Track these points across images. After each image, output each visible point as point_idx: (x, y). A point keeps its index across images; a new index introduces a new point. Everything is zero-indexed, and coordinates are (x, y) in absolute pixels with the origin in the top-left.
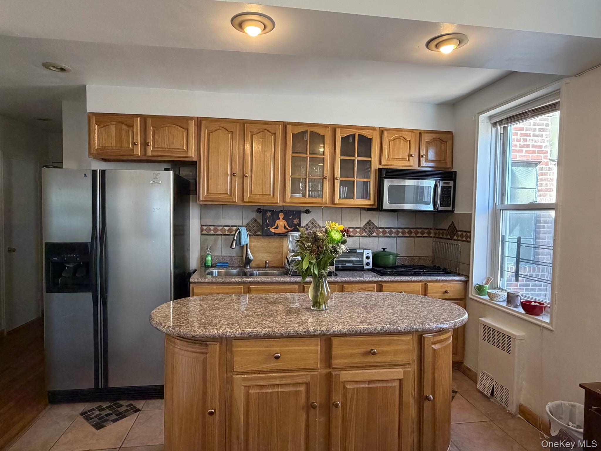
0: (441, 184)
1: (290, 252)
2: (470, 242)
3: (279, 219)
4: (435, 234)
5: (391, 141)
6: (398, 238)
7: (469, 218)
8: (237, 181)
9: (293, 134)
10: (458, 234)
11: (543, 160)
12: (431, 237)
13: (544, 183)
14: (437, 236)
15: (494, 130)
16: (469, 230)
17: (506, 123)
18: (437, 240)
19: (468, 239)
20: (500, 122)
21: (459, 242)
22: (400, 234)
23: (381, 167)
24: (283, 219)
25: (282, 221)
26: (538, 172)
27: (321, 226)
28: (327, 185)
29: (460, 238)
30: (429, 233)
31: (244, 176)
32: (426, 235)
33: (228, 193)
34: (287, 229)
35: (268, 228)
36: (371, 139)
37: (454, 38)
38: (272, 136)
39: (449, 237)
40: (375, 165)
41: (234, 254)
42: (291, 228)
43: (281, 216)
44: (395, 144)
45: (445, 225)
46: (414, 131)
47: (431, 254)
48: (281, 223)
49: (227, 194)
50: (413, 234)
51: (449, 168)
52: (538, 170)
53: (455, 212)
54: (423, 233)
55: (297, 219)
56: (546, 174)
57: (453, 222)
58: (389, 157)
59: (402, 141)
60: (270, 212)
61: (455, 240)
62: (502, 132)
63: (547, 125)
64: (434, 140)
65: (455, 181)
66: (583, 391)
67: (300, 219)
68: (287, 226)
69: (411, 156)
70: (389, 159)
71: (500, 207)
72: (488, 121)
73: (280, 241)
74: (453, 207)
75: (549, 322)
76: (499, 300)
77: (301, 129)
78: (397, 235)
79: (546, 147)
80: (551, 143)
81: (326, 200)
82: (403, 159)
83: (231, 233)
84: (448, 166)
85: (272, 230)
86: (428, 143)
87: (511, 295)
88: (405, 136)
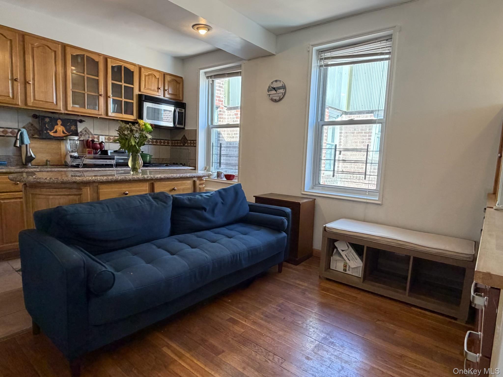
0: (178, 110)
1: (69, 152)
2: (196, 146)
3: (57, 124)
4: (172, 143)
5: (147, 76)
6: (149, 145)
7: (195, 132)
8: (19, 87)
9: (72, 55)
10: (188, 142)
11: (221, 106)
12: (169, 146)
13: (221, 120)
14: (173, 145)
15: (207, 80)
16: (195, 139)
17: (214, 78)
18: (174, 147)
19: (195, 145)
20: (211, 77)
21: (189, 147)
22: (150, 143)
23: (140, 93)
24: (61, 125)
25: (60, 127)
26: (218, 113)
27: (93, 133)
28: (102, 100)
29: (189, 145)
30: (168, 143)
31: (26, 83)
32: (166, 144)
33: (11, 96)
34: (65, 133)
35: (47, 132)
36: (133, 72)
37: (207, 28)
38: (52, 52)
39: (182, 145)
40: (136, 92)
41: (11, 154)
42: (69, 133)
43: (59, 122)
44: (149, 79)
45: (180, 137)
46: (161, 72)
47: (169, 157)
48: (60, 129)
49: (9, 96)
50: (158, 144)
51: (181, 100)
52: (218, 112)
53: (186, 128)
54: (164, 143)
55: (74, 126)
56: (222, 115)
57: (184, 135)
58: (145, 87)
59: (154, 78)
60: (48, 118)
61: (186, 146)
62: (211, 83)
63: (223, 84)
64: (173, 80)
65: (185, 109)
66: (255, 198)
67: (76, 126)
68: (65, 131)
69: (160, 89)
70: (145, 88)
71: (211, 126)
72: (204, 75)
73: (58, 143)
74: (185, 126)
75: (237, 181)
76: (213, 177)
77: (79, 53)
78: (148, 143)
79: (222, 98)
80: (225, 96)
81: (102, 112)
82: (154, 90)
83: (6, 134)
84: (181, 99)
85: (52, 133)
86: (169, 82)
87: (219, 173)
88: (155, 74)
